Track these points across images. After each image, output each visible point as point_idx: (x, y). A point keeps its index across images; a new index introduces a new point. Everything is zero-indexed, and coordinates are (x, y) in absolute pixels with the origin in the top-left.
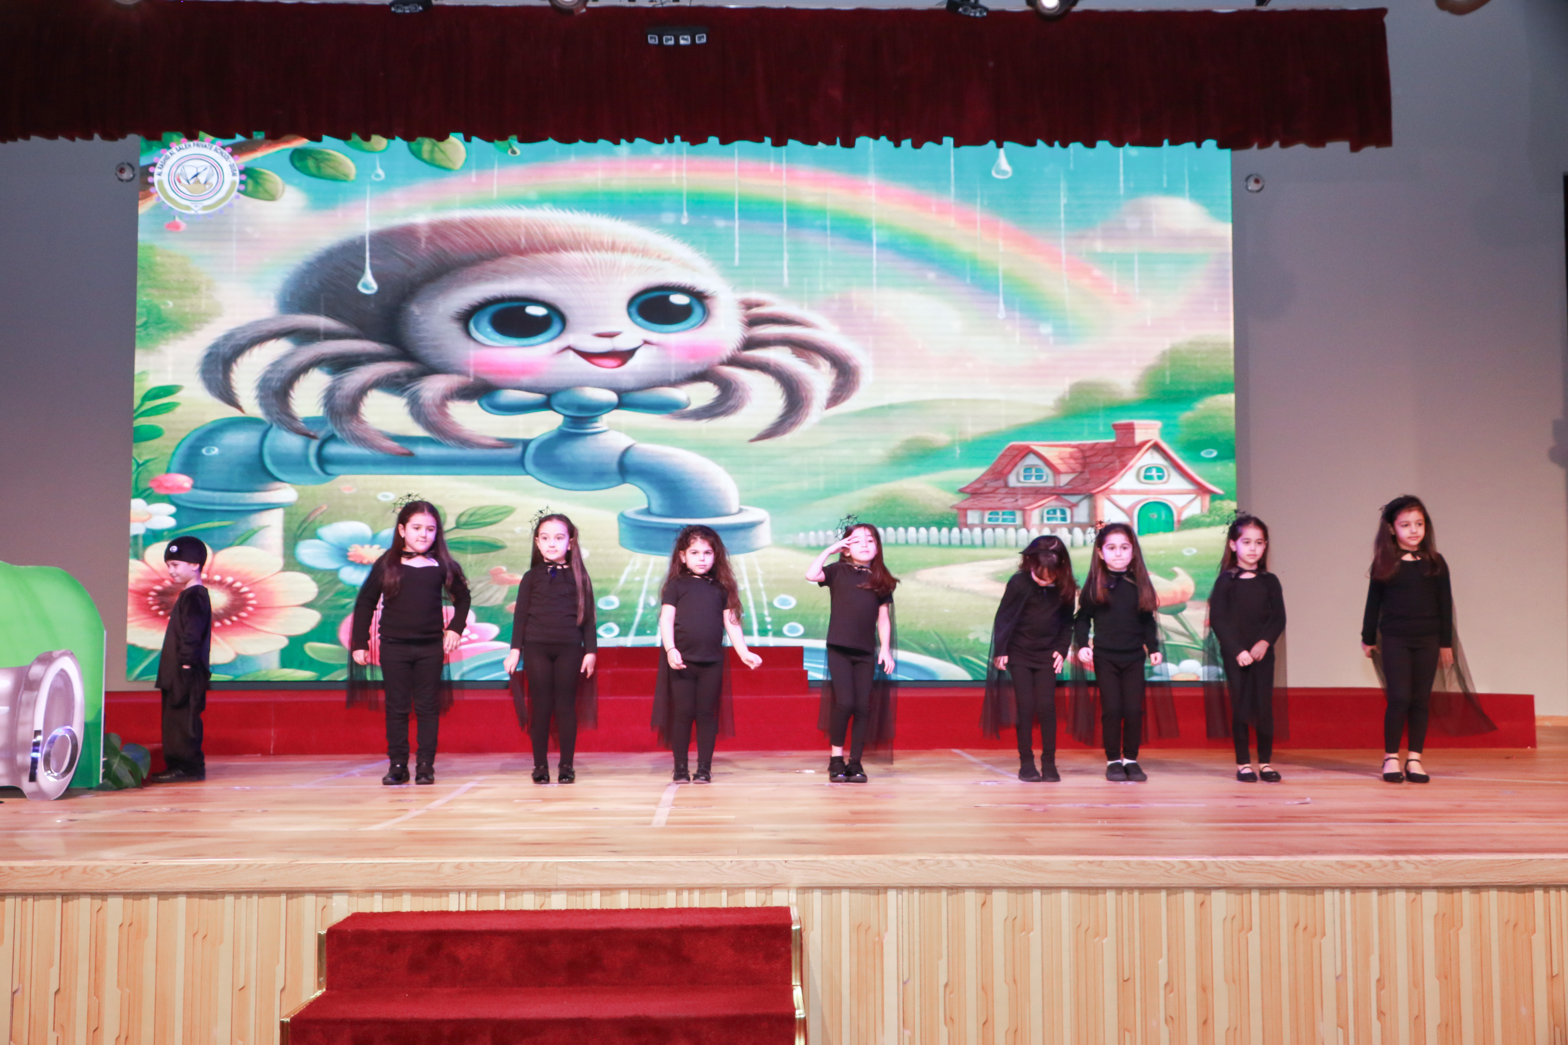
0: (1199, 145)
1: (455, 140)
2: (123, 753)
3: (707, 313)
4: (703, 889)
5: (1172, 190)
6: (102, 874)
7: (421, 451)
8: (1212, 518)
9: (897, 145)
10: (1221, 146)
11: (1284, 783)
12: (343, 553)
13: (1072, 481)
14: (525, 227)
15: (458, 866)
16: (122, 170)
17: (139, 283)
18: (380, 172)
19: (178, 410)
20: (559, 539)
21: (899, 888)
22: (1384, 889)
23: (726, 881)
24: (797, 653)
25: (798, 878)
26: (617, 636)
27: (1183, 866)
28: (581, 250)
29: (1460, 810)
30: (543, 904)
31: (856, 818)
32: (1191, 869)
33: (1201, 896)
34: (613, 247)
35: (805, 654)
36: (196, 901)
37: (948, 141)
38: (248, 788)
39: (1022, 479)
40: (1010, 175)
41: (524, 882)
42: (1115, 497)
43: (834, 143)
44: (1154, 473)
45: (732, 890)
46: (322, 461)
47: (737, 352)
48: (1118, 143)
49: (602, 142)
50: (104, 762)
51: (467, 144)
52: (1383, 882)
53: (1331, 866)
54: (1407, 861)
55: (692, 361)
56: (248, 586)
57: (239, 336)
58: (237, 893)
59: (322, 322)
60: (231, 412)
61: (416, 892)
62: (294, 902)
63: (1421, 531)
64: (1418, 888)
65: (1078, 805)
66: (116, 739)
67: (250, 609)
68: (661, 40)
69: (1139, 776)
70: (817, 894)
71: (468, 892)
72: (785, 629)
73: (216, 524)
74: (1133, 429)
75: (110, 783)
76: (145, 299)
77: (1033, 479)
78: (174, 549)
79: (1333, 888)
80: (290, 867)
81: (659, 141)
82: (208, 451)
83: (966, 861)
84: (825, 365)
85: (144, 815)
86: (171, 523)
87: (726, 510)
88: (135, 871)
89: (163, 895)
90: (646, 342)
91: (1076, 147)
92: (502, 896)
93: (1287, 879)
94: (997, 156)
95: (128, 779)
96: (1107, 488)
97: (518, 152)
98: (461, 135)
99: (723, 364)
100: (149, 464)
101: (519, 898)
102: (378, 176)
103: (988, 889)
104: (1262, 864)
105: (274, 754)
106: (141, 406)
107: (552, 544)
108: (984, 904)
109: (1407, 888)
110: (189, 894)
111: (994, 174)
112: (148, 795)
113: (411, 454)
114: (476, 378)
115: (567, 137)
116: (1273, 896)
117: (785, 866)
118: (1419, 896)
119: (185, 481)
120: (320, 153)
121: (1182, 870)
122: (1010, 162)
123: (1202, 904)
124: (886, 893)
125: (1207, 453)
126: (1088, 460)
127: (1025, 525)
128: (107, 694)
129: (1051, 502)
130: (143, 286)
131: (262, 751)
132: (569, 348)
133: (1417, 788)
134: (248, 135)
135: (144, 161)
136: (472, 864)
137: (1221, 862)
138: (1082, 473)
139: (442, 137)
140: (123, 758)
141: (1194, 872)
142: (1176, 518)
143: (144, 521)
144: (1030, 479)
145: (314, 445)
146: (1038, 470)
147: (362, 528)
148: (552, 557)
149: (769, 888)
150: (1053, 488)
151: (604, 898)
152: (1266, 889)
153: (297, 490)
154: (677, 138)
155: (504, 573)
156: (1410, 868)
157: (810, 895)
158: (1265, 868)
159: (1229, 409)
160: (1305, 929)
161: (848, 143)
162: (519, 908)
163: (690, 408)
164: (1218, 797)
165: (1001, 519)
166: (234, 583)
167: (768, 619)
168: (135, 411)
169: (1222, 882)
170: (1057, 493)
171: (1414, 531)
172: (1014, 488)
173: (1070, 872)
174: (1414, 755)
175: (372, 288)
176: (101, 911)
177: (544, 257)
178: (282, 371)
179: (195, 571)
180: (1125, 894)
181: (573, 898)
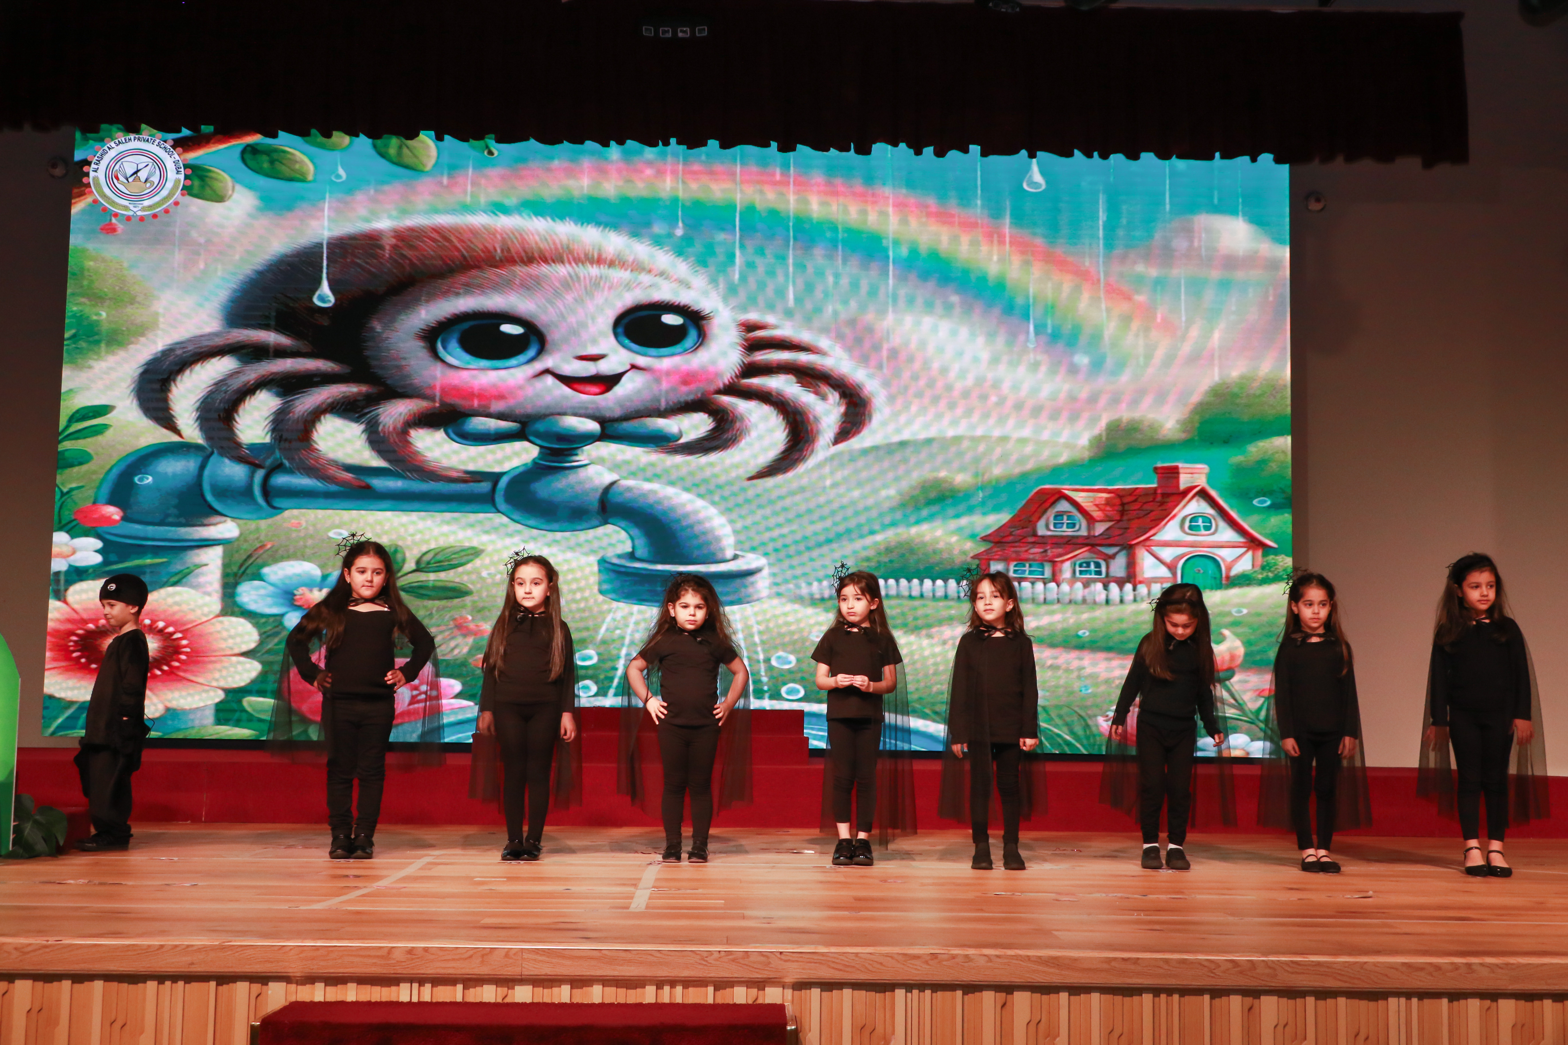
0: (1254, 160)
1: (426, 138)
2: (38, 817)
3: (703, 336)
4: (687, 983)
5: (1225, 208)
6: (9, 953)
7: (378, 483)
8: (1265, 574)
9: (918, 152)
10: (1278, 160)
11: (1343, 875)
12: (289, 597)
13: (1108, 529)
14: (501, 235)
15: (411, 951)
16: (54, 166)
17: (69, 291)
18: (341, 172)
19: (109, 433)
20: (536, 584)
21: (909, 987)
22: (1455, 996)
23: (713, 973)
24: (797, 718)
25: (795, 973)
26: (594, 696)
27: (1230, 965)
28: (563, 262)
29: (1540, 907)
30: (506, 996)
31: (860, 904)
32: (1239, 969)
33: (1249, 1000)
34: (599, 261)
35: (806, 719)
36: (114, 985)
37: (975, 149)
38: (176, 859)
39: (1052, 527)
40: (1044, 187)
41: (484, 970)
42: (1155, 549)
43: (848, 150)
44: (1200, 522)
45: (721, 985)
46: (267, 492)
47: (736, 380)
48: (1164, 155)
49: (589, 144)
50: (14, 826)
51: (439, 143)
52: (1454, 987)
53: (1397, 969)
54: (1481, 964)
55: (685, 389)
56: (180, 632)
57: (179, 352)
58: (161, 978)
59: (271, 337)
60: (167, 437)
61: (362, 980)
62: (224, 988)
63: (1492, 595)
64: (1493, 996)
65: (1111, 895)
66: (28, 801)
67: (183, 657)
68: (657, 32)
69: (1180, 863)
70: (816, 992)
71: (421, 981)
72: (783, 690)
73: (148, 561)
74: (1178, 473)
75: (21, 851)
76: (75, 309)
77: (1065, 528)
78: (113, 587)
79: (1398, 994)
80: (222, 948)
81: (653, 144)
82: (140, 480)
83: (985, 955)
84: (834, 396)
85: (58, 887)
86: (98, 559)
87: (720, 556)
88: (47, 950)
89: (79, 978)
90: (634, 367)
91: (1117, 159)
92: (460, 987)
93: (1346, 982)
94: (1028, 169)
95: (41, 846)
96: (1148, 539)
97: (496, 153)
98: (432, 133)
99: (719, 392)
100: (74, 493)
101: (478, 989)
102: (338, 176)
103: (1008, 989)
104: (1319, 964)
105: (205, 822)
106: (67, 427)
107: (527, 591)
108: (1004, 1005)
109: (1482, 995)
110: (108, 977)
111: (1025, 186)
112: (64, 865)
113: (368, 487)
114: (443, 404)
115: (550, 138)
116: (1330, 1002)
117: (781, 959)
118: (1495, 1004)
119: (114, 512)
120: (276, 150)
121: (1228, 970)
122: (1043, 173)
123: (1250, 1009)
124: (893, 991)
125: (1260, 502)
126: (1126, 507)
127: (1055, 578)
128: (20, 750)
129: (1083, 553)
130: (73, 294)
131: (194, 818)
132: (547, 371)
133: (1496, 883)
134: (194, 128)
135: (78, 155)
136: (426, 950)
137: (1272, 961)
138: (1119, 521)
139: (412, 135)
140: (36, 822)
141: (1241, 972)
142: (1224, 575)
143: (65, 557)
144: (1061, 527)
145: (260, 474)
146: (1069, 518)
147: (310, 569)
148: (528, 604)
149: (760, 984)
150: (1087, 538)
151: (574, 991)
152: (1322, 994)
153: (239, 525)
154: (673, 141)
155: (470, 622)
156: (1485, 972)
157: (808, 991)
158: (1322, 969)
159: (1284, 452)
160: (1367, 1039)
161: (864, 150)
162: (478, 1001)
163: (682, 441)
164: (1271, 889)
165: (1027, 572)
166: (165, 627)
167: (765, 679)
168: (60, 434)
169: (1273, 984)
170: (1091, 543)
171: (1485, 593)
172: (1043, 537)
173: (1102, 970)
174: (1496, 845)
175: (330, 301)
176: (7, 995)
177: (520, 270)
178: (226, 392)
179: (133, 614)
180: (1163, 997)
181: (539, 990)
